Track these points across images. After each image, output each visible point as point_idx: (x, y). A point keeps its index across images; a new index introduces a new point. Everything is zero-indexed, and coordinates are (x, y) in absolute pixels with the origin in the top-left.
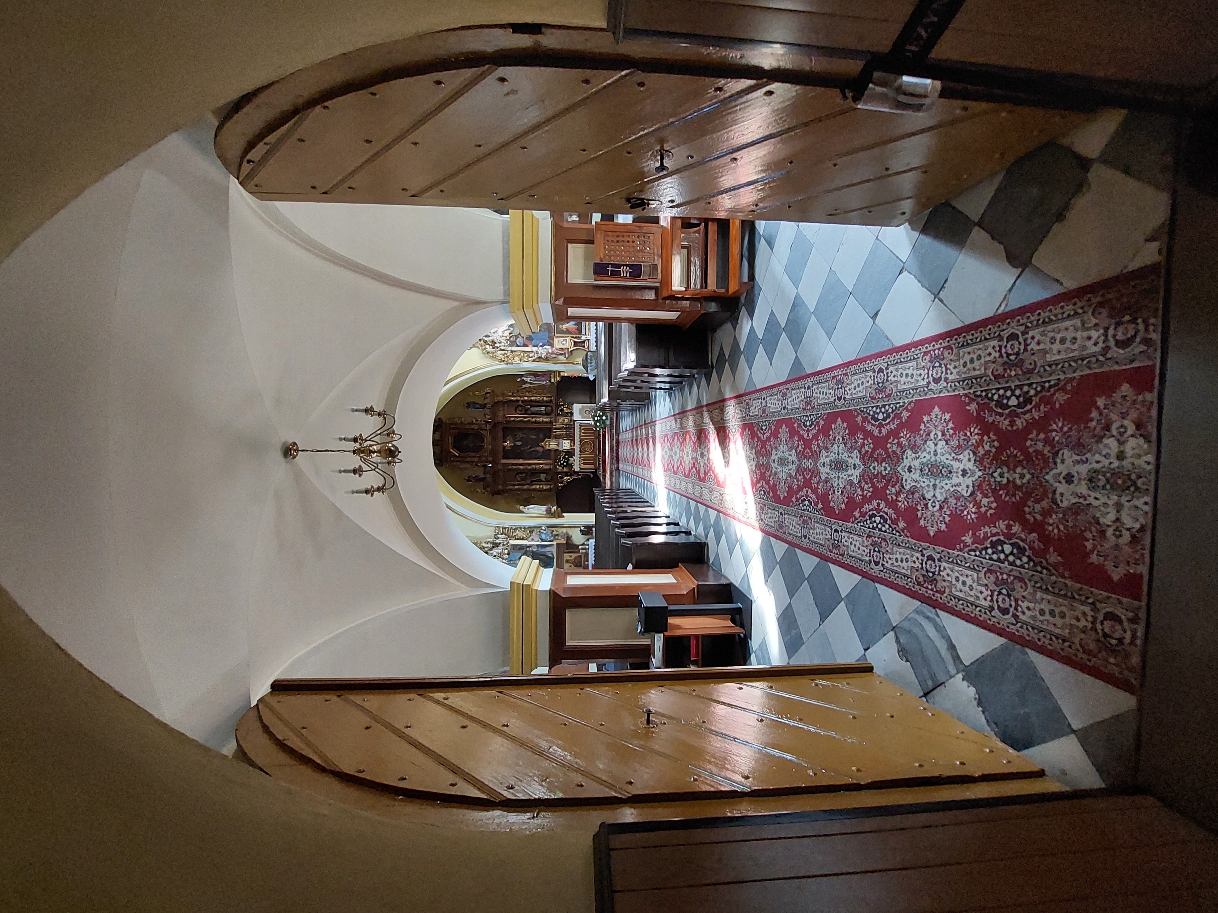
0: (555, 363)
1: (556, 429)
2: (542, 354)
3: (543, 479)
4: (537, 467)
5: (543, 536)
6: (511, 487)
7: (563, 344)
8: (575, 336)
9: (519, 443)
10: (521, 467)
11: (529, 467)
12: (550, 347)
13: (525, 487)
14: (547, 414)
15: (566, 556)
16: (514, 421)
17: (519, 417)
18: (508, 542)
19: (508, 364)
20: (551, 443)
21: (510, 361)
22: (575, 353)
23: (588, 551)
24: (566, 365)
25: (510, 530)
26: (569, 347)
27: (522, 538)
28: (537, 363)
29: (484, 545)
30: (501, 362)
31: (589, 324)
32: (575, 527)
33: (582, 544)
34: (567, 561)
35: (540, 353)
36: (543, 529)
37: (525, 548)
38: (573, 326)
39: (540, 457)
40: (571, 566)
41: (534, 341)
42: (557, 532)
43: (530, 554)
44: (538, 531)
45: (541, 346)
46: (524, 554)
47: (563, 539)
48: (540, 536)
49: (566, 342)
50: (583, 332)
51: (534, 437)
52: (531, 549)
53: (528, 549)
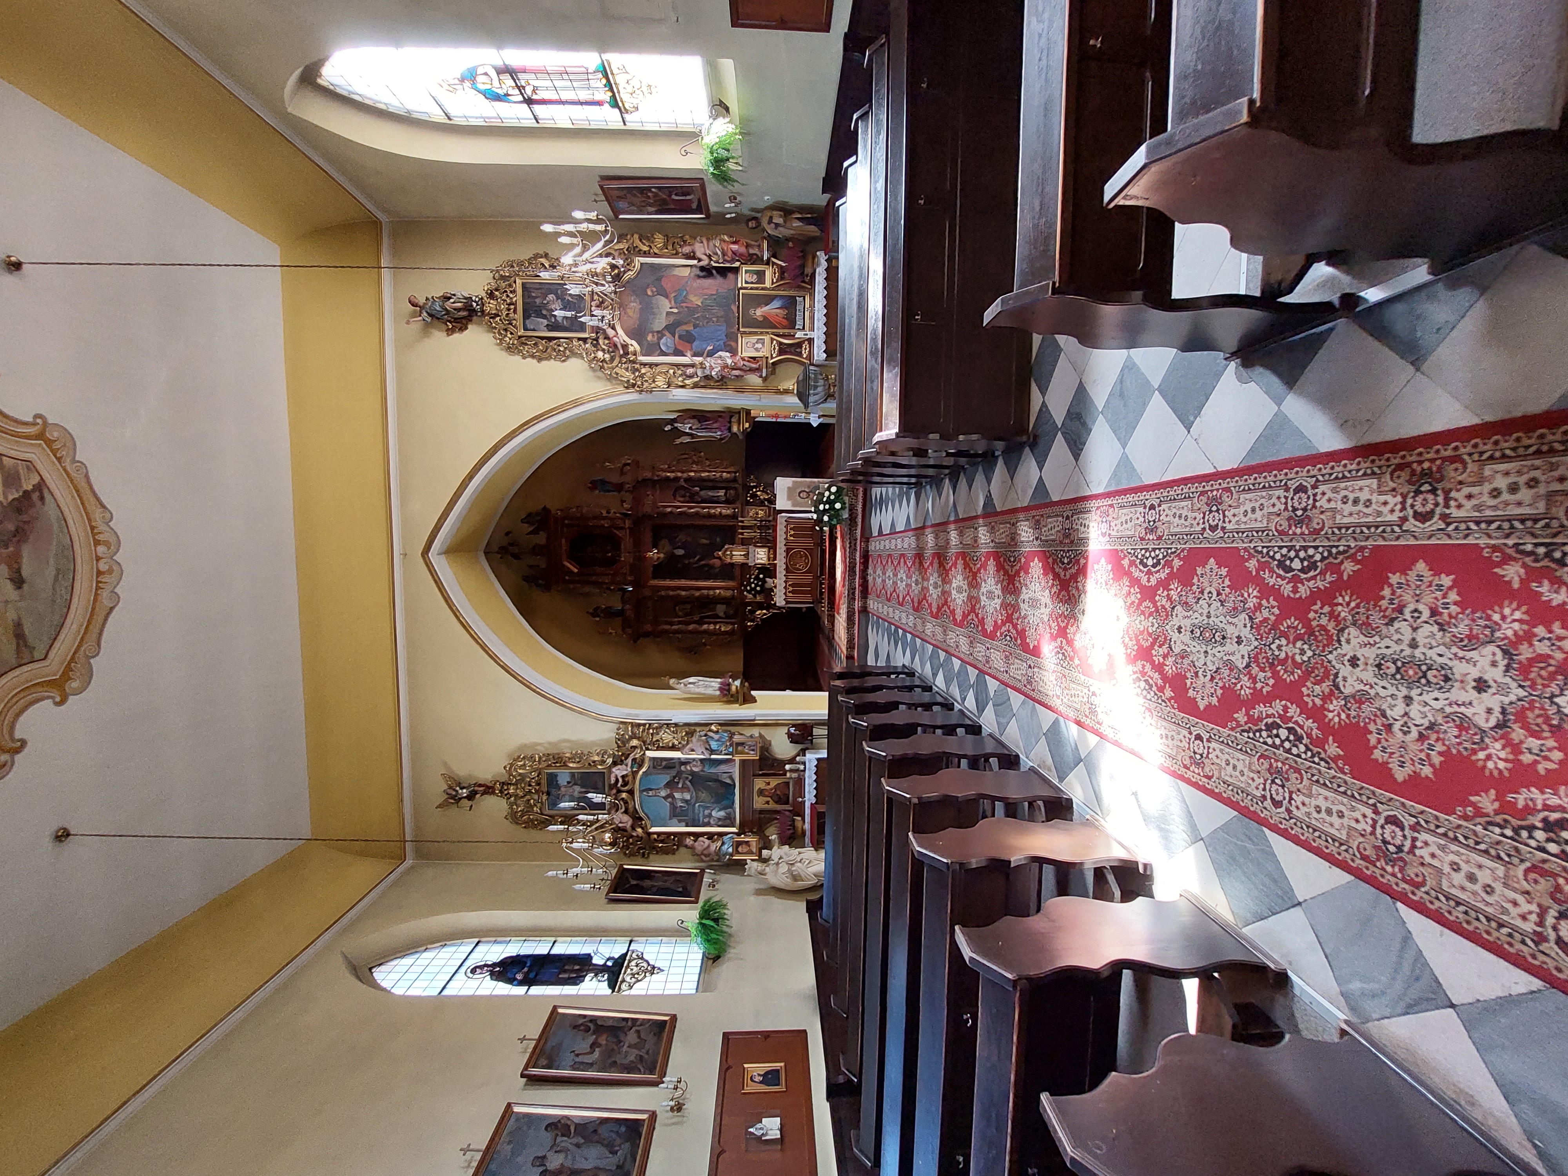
0: (740, 390)
1: (743, 528)
2: (712, 368)
3: (721, 614)
4: (711, 592)
5: (714, 745)
6: (667, 627)
7: (757, 350)
8: (781, 331)
9: (680, 552)
10: (683, 593)
11: (697, 594)
12: (728, 354)
13: (691, 627)
14: (728, 502)
15: (759, 783)
16: (671, 512)
17: (677, 506)
18: (644, 754)
19: (642, 391)
20: (734, 553)
21: (646, 385)
22: (779, 369)
23: (804, 776)
24: (763, 395)
25: (648, 729)
26: (769, 355)
27: (670, 745)
28: (703, 390)
29: (596, 758)
30: (627, 388)
31: (812, 306)
32: (777, 724)
33: (792, 761)
34: (761, 792)
35: (708, 368)
36: (713, 727)
37: (677, 766)
38: (778, 311)
39: (715, 578)
40: (768, 803)
41: (695, 343)
42: (742, 734)
43: (687, 778)
44: (703, 733)
45: (711, 354)
46: (675, 777)
47: (753, 750)
48: (708, 742)
49: (763, 344)
50: (798, 323)
51: (705, 541)
52: (689, 768)
53: (683, 768)
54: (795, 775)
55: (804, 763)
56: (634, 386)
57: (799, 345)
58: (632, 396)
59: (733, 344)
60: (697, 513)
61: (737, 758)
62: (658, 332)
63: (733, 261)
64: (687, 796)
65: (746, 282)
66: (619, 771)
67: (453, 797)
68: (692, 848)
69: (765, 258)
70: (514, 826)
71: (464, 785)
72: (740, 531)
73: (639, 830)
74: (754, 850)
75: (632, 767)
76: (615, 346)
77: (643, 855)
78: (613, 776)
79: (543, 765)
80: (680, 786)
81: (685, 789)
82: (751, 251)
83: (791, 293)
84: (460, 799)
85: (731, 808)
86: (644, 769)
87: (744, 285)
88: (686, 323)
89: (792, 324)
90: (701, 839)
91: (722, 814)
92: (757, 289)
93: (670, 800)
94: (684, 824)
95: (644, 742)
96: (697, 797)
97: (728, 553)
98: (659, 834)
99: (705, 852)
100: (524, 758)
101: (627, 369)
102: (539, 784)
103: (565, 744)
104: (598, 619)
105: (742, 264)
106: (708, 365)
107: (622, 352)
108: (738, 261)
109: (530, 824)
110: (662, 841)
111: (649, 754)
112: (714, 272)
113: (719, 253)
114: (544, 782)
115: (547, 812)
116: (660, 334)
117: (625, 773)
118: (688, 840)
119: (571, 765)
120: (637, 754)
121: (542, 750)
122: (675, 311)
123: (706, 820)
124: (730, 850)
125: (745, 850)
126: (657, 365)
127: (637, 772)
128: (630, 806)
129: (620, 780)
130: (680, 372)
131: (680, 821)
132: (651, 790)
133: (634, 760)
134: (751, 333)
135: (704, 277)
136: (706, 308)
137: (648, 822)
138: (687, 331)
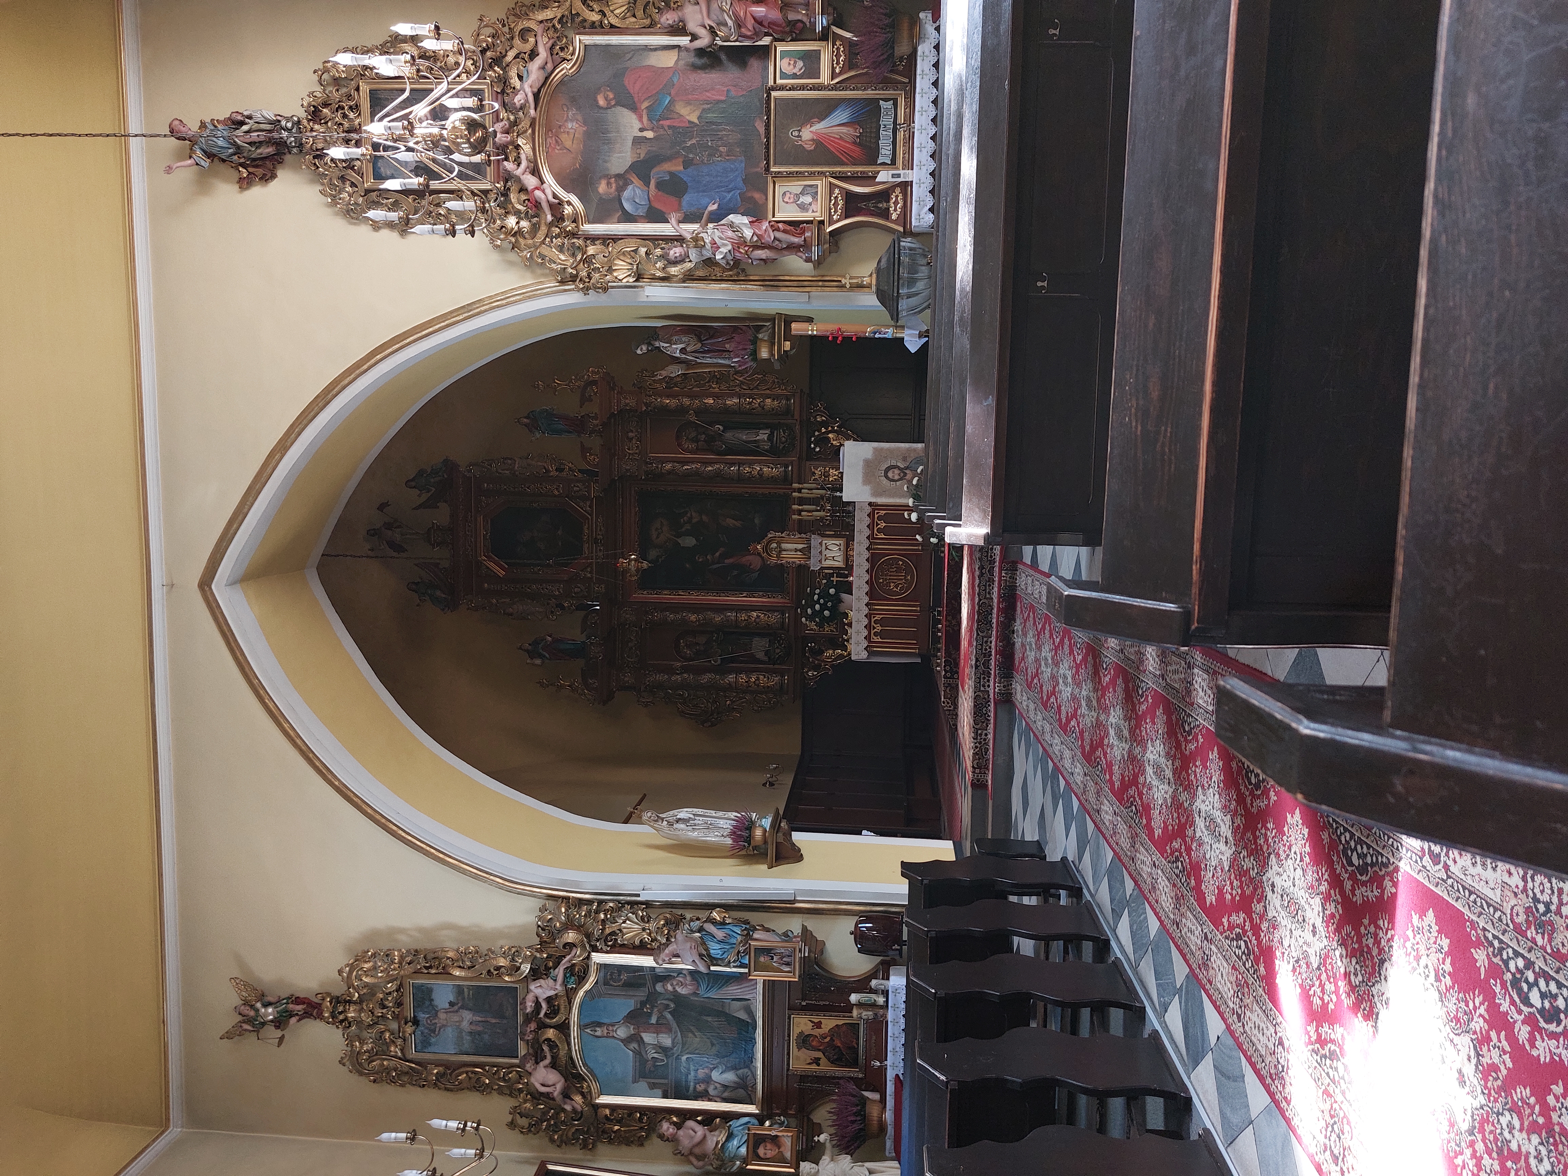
0: (773, 283)
1: (802, 501)
2: (715, 246)
4: (743, 616)
5: (715, 949)
6: (662, 677)
7: (803, 207)
8: (848, 169)
9: (689, 542)
10: (693, 618)
11: (718, 617)
12: (745, 220)
14: (775, 452)
15: (802, 1024)
16: (671, 472)
18: (588, 957)
19: (588, 289)
20: (784, 546)
21: (596, 276)
22: (847, 243)
23: (885, 1016)
24: (815, 292)
25: (597, 912)
26: (824, 217)
27: (637, 942)
28: (701, 285)
29: (502, 962)
30: (562, 282)
31: (910, 118)
32: (834, 911)
33: (862, 984)
34: (805, 1041)
35: (708, 246)
36: (715, 914)
37: (649, 984)
38: (844, 130)
39: (751, 588)
40: (817, 1061)
41: (686, 198)
42: (768, 930)
43: (667, 1006)
44: (696, 925)
45: (716, 217)
46: (643, 1004)
47: (788, 964)
48: (703, 943)
49: (815, 196)
50: (883, 152)
51: (730, 522)
52: (670, 988)
53: (659, 987)
54: (868, 1014)
55: (886, 993)
56: (573, 278)
57: (884, 195)
58: (571, 298)
59: (757, 196)
60: (718, 474)
61: (760, 978)
62: (618, 176)
63: (757, 35)
64: (666, 1041)
65: (784, 76)
66: (542, 990)
67: (250, 1021)
68: (673, 1140)
69: (819, 28)
70: (355, 1077)
71: (270, 999)
72: (795, 507)
73: (578, 1099)
74: (788, 1155)
75: (565, 983)
76: (537, 205)
77: (584, 1146)
78: (530, 997)
79: (408, 969)
80: (653, 1020)
81: (661, 1027)
82: (792, 16)
83: (870, 93)
84: (263, 1024)
85: (748, 1067)
86: (587, 987)
87: (779, 81)
88: (668, 159)
89: (871, 155)
90: (691, 1123)
91: (730, 1077)
92: (803, 88)
93: (634, 1045)
94: (659, 1092)
95: (588, 936)
96: (684, 1044)
97: (774, 545)
98: (614, 1108)
99: (697, 1151)
100: (374, 955)
101: (561, 249)
102: (399, 1004)
103: (445, 932)
104: (538, 662)
105: (776, 40)
106: (708, 240)
107: (549, 218)
108: (767, 34)
109: (382, 1077)
110: (619, 1122)
111: (598, 958)
112: (723, 57)
113: (730, 23)
114: (409, 1000)
115: (412, 1053)
116: (622, 181)
117: (552, 993)
118: (665, 1125)
119: (457, 973)
120: (576, 956)
121: (406, 942)
122: (650, 134)
123: (701, 1088)
124: (743, 1150)
125: (770, 1154)
126: (615, 239)
127: (575, 991)
128: (562, 1053)
129: (544, 1005)
130: (658, 251)
131: (653, 1086)
132: (600, 1024)
133: (570, 970)
134: (790, 176)
135: (703, 68)
136: (706, 127)
137: (595, 1087)
138: (671, 174)
